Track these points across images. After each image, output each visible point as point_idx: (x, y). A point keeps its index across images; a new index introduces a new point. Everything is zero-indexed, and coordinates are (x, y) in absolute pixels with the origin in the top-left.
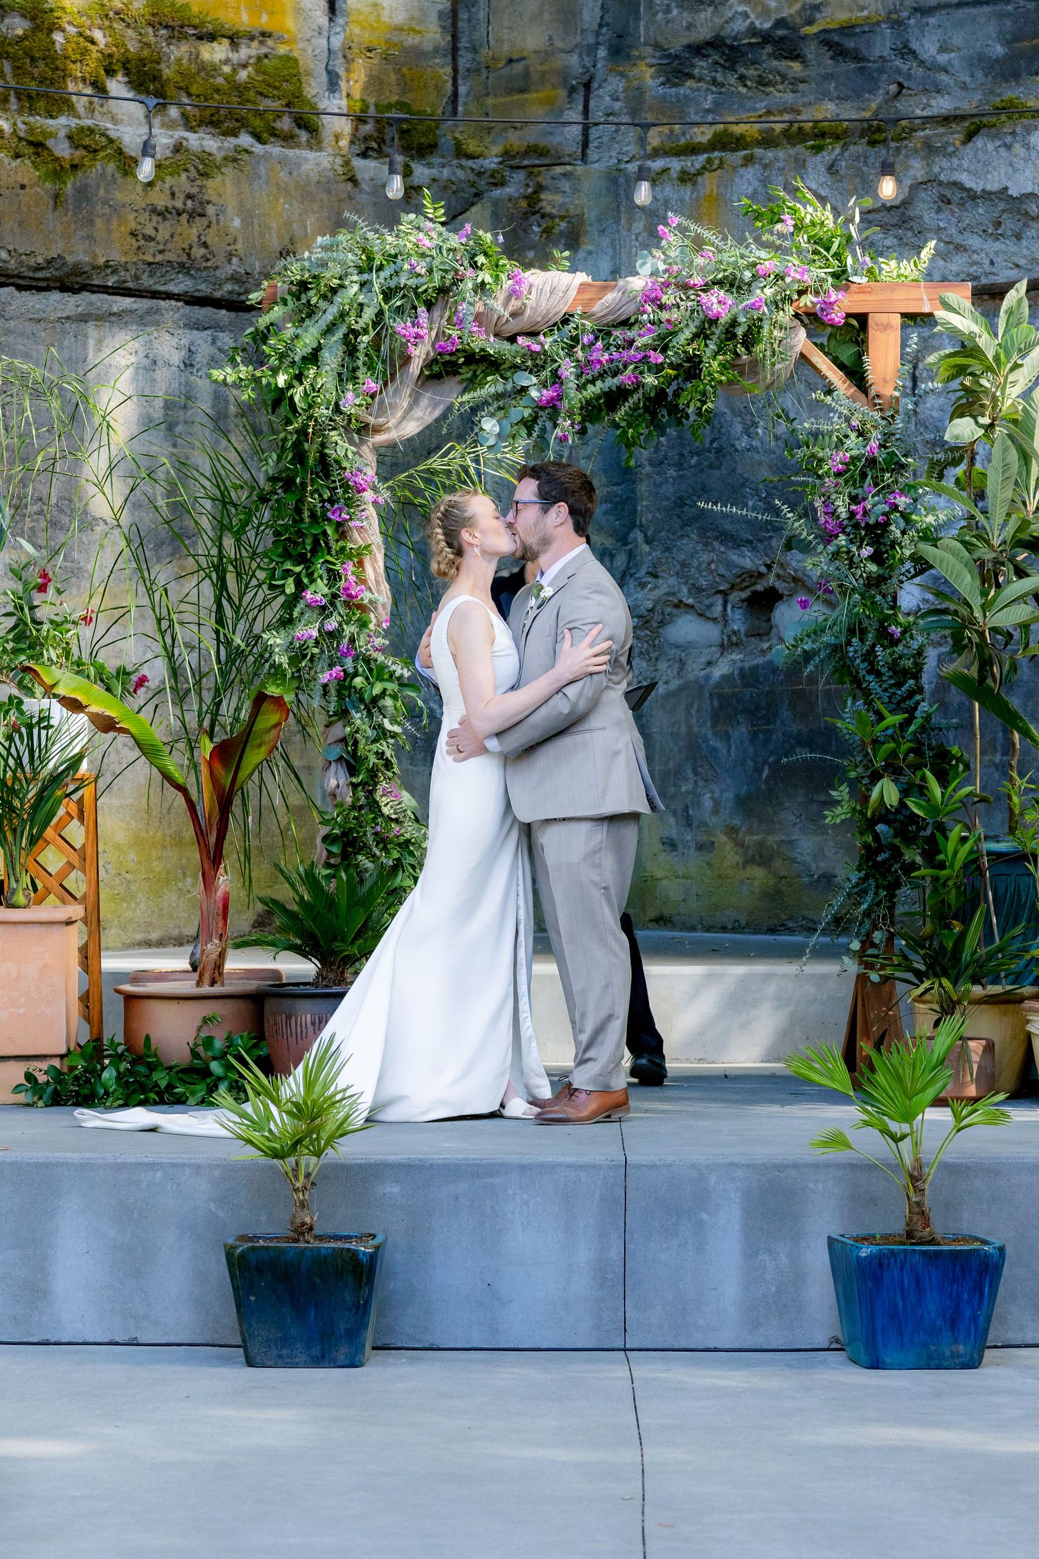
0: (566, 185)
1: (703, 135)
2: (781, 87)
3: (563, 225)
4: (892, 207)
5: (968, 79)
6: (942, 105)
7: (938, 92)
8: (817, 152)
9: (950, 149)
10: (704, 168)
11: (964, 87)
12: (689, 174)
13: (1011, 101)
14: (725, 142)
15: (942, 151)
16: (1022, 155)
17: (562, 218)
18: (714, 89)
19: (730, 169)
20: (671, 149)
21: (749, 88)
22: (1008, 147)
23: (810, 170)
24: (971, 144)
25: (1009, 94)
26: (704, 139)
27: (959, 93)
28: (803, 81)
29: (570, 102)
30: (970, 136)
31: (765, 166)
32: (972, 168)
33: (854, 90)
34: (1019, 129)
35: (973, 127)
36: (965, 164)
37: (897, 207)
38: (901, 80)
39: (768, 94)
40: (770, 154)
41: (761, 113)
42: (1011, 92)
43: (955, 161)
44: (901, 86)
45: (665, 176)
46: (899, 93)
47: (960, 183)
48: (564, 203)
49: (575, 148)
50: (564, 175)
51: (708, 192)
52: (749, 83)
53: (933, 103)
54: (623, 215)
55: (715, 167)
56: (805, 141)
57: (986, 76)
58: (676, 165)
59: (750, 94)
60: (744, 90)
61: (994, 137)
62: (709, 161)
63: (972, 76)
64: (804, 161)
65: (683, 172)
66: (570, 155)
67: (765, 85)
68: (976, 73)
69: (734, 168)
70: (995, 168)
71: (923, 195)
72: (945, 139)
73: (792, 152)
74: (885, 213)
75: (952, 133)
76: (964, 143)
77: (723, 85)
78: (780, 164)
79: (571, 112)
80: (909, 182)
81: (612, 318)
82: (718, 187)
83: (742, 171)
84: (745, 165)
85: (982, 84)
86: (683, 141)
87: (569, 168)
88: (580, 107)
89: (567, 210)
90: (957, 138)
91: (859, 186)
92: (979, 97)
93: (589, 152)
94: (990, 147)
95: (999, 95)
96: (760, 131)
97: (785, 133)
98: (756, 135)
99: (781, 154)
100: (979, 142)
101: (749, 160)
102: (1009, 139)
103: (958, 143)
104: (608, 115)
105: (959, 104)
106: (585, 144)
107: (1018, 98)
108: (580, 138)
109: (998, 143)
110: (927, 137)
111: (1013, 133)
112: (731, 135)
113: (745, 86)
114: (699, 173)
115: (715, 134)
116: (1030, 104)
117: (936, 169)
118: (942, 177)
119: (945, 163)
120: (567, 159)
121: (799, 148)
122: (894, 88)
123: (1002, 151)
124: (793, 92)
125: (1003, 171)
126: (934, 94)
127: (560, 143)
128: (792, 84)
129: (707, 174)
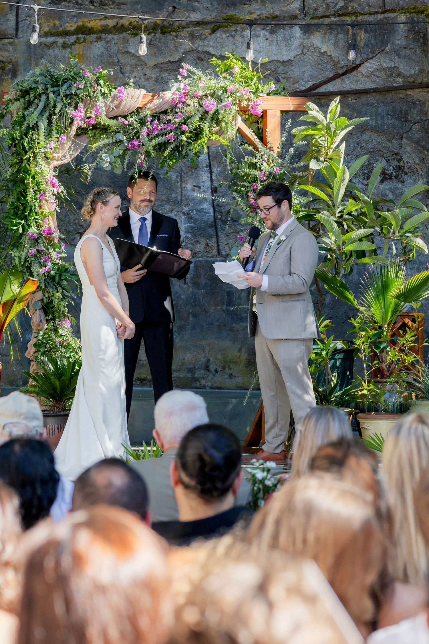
0: (11, 48)
1: (71, 26)
2: (112, 7)
3: (10, 66)
4: (173, 62)
5: (209, 6)
6: (196, 17)
7: (194, 11)
8: (135, 36)
9: (204, 37)
10: (75, 42)
11: (208, 9)
12: (67, 44)
13: (232, 16)
14: (83, 30)
15: (200, 37)
16: (240, 40)
17: (9, 63)
18: (77, 6)
19: (89, 43)
20: (55, 33)
21: (95, 7)
22: (233, 37)
23: (131, 44)
24: (214, 35)
25: (230, 13)
26: (72, 29)
27: (205, 12)
28: (124, 4)
29: (10, 10)
30: (214, 31)
31: (107, 42)
32: (215, 45)
33: (150, 9)
34: (239, 29)
35: (216, 27)
36: (211, 43)
37: (176, 62)
38: (175, 5)
39: (105, 10)
40: (110, 37)
41: (102, 18)
42: (231, 12)
43: (206, 42)
44: (174, 8)
45: (55, 45)
46: (174, 11)
47: (208, 52)
48: (9, 56)
49: (12, 31)
50: (9, 43)
51: (77, 53)
52: (95, 4)
53: (191, 15)
54: (32, 62)
55: (80, 42)
56: (126, 31)
57: (219, 4)
58: (60, 40)
59: (96, 9)
60: (93, 8)
61: (226, 32)
62: (78, 39)
63: (212, 4)
64: (128, 40)
65: (64, 43)
66: (11, 35)
67: (103, 5)
68: (214, 3)
69: (91, 43)
70: (226, 46)
71: (189, 57)
72: (201, 32)
73: (122, 36)
74: (170, 64)
75: (205, 30)
76: (210, 34)
77: (82, 5)
78: (116, 41)
79: (11, 15)
80: (182, 51)
81: (157, 110)
82: (83, 51)
83: (95, 43)
84: (97, 41)
85: (217, 8)
86: (61, 29)
87: (12, 40)
88: (15, 13)
89: (11, 59)
90: (207, 32)
91: (157, 52)
92: (215, 14)
93: (18, 33)
94: (224, 36)
95: (225, 13)
96: (101, 26)
97: (114, 27)
98: (99, 28)
99: (116, 37)
100: (218, 34)
101: (99, 39)
102: (233, 33)
103: (207, 34)
104: (27, 17)
105: (205, 17)
106: (17, 30)
107: (235, 15)
108: (15, 27)
109: (228, 35)
110: (192, 31)
111: (236, 30)
112: (87, 27)
113: (93, 5)
114: (73, 44)
115: (78, 27)
116: (242, 18)
117: (196, 45)
118: (199, 49)
119: (201, 43)
120: (10, 36)
121: (124, 35)
122: (171, 8)
123: (230, 38)
124: (118, 9)
125: (230, 47)
126: (192, 12)
127: (6, 29)
128: (118, 5)
129: (77, 45)
